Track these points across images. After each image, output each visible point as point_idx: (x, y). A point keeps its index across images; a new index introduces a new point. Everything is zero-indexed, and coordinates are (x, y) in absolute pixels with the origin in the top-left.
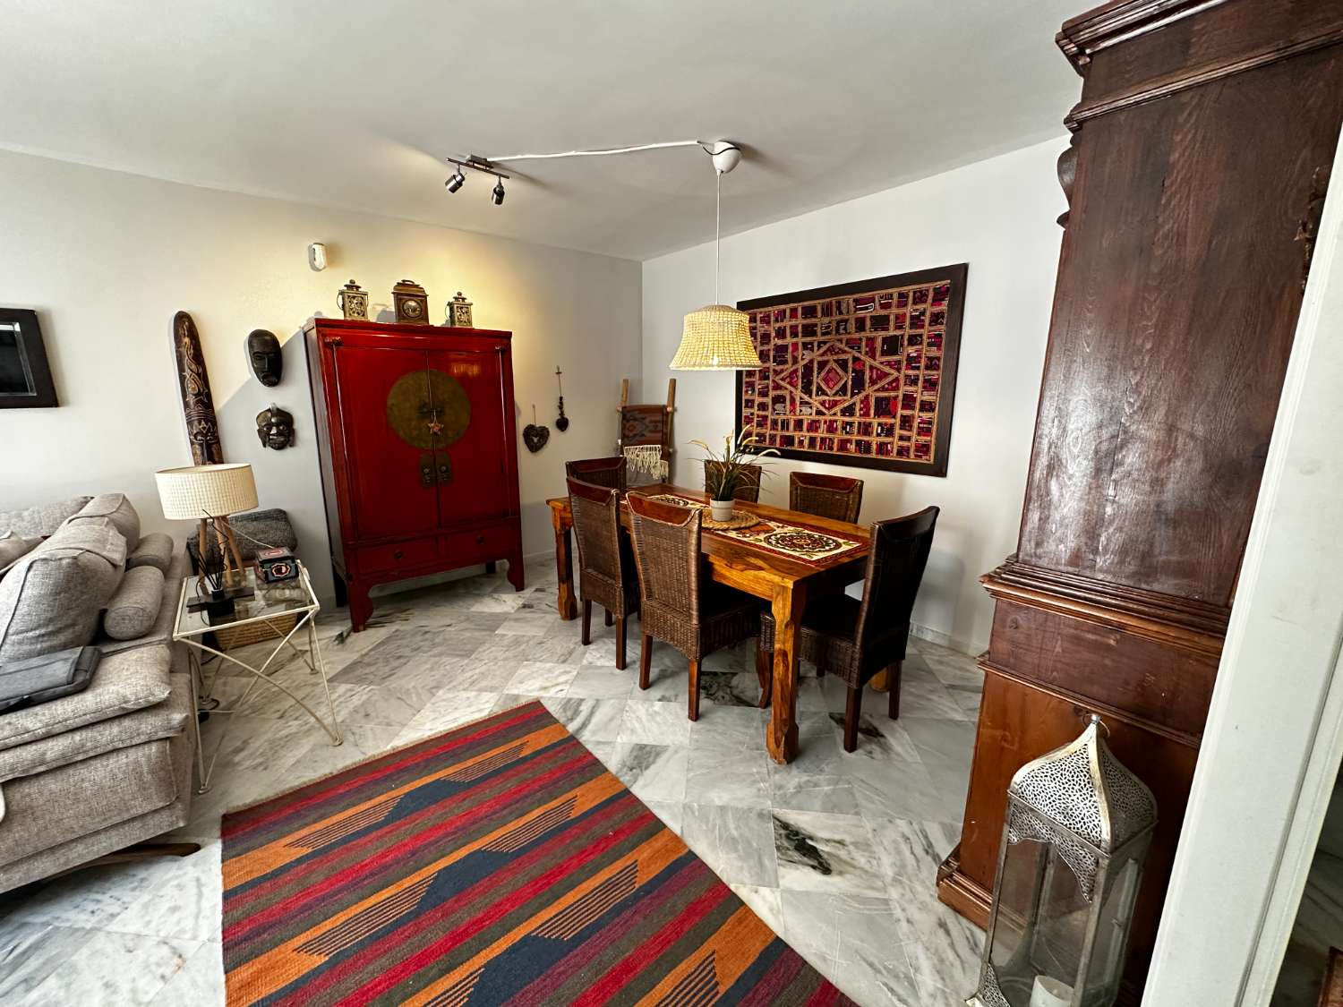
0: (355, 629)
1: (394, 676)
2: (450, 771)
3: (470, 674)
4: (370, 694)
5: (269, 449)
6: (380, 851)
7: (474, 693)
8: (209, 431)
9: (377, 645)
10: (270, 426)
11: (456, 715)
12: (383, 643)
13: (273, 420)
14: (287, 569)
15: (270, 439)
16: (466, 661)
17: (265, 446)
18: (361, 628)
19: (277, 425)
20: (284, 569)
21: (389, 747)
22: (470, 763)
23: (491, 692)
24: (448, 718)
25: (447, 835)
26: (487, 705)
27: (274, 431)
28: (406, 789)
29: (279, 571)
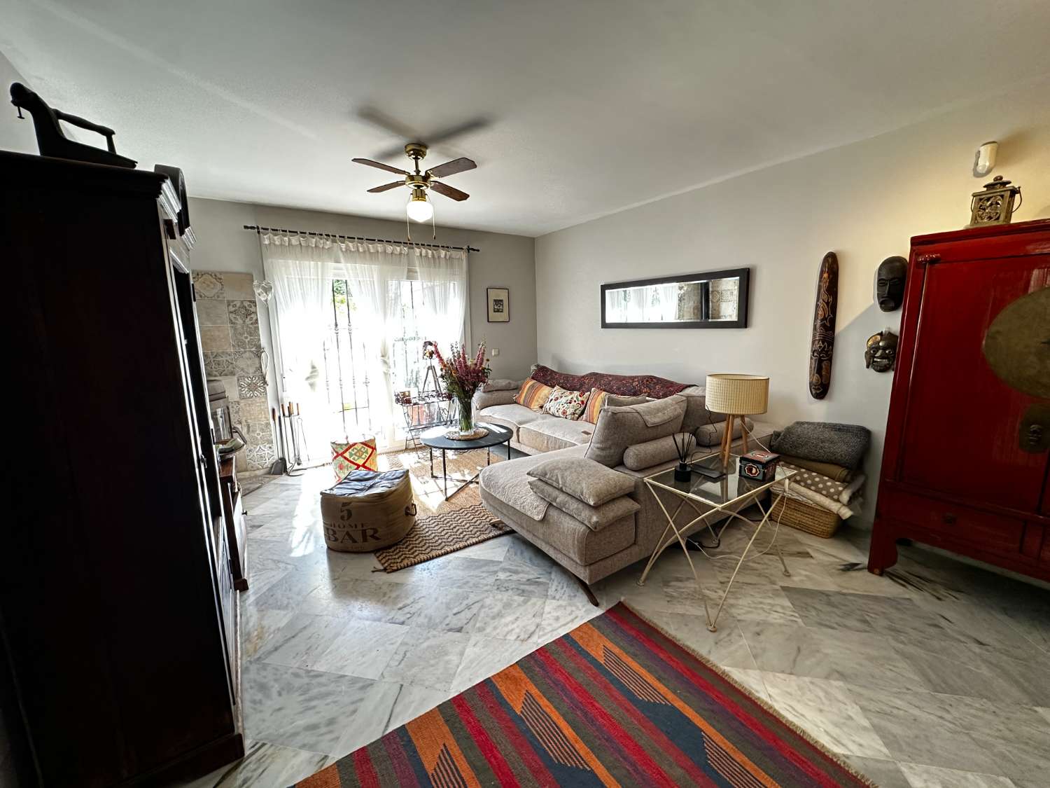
0: (871, 568)
1: (830, 631)
2: (718, 738)
3: (899, 703)
4: (790, 623)
5: (871, 371)
6: (609, 711)
7: (866, 723)
8: (823, 349)
9: (867, 596)
10: (876, 349)
11: (810, 714)
12: (876, 599)
13: (881, 344)
14: (757, 472)
15: (874, 362)
16: (923, 690)
17: (868, 367)
18: (877, 571)
19: (884, 349)
20: (754, 471)
21: (727, 669)
22: (740, 758)
23: (886, 745)
24: (799, 707)
25: (633, 765)
26: (854, 748)
27: (878, 354)
28: (679, 704)
29: (750, 470)
